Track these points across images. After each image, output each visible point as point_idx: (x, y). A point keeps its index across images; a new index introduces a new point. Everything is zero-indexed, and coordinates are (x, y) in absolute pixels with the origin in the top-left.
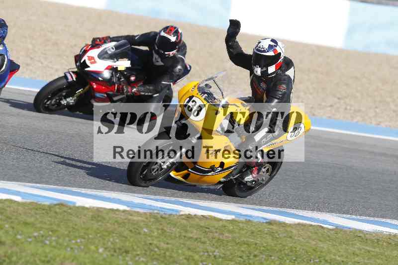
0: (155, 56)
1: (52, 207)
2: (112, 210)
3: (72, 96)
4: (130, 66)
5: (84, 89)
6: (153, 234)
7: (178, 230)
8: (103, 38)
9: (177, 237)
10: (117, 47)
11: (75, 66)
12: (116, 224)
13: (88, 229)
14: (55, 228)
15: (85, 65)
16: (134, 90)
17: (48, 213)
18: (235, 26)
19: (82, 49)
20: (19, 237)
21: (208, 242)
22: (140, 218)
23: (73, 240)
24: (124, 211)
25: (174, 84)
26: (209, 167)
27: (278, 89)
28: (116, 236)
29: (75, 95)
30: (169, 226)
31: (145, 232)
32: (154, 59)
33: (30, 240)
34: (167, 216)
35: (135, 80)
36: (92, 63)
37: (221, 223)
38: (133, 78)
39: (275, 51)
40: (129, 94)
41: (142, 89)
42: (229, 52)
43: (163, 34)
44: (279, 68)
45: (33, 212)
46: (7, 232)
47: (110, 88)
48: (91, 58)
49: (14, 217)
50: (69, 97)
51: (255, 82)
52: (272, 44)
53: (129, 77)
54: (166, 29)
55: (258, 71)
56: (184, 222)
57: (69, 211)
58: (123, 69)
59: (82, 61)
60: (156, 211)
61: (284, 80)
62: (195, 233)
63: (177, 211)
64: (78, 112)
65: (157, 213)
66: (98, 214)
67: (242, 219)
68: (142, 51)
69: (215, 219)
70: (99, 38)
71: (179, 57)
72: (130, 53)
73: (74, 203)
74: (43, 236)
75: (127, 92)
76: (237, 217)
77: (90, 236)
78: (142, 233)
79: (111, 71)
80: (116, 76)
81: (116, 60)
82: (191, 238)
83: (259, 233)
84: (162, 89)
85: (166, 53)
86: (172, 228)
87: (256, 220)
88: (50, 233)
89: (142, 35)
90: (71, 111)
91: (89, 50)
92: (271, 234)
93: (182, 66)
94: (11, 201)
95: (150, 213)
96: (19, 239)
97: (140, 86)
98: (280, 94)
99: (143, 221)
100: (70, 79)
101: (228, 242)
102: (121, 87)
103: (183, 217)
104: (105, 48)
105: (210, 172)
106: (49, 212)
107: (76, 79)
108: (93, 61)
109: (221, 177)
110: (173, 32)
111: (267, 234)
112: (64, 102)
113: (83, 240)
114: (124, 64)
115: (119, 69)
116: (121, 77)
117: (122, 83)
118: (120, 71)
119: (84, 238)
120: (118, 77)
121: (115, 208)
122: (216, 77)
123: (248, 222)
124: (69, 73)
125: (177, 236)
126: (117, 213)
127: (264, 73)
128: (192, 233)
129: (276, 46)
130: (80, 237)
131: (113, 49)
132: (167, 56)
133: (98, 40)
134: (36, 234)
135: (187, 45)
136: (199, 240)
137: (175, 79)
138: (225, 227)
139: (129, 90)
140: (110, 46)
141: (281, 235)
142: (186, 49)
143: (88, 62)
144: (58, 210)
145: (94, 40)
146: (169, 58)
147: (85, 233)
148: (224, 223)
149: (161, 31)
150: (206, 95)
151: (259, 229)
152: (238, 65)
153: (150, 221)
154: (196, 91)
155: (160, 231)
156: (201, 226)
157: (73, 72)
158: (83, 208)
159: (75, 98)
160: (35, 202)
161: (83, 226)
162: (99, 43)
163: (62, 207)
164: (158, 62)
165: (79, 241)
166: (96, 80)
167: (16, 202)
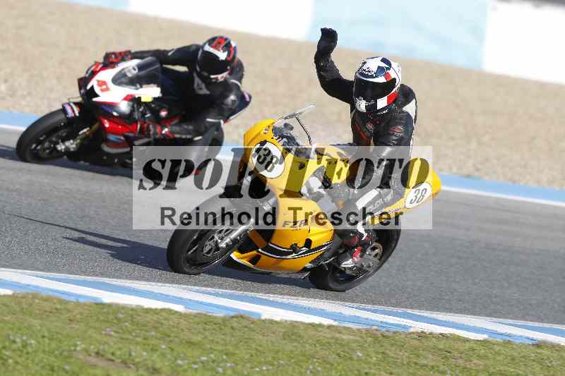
0: (197, 80)
1: (228, 320)
2: (313, 325)
3: (74, 138)
4: (160, 95)
5: (90, 128)
6: (369, 359)
7: (407, 354)
8: (120, 53)
9: (404, 365)
10: (140, 68)
11: (79, 95)
12: (317, 345)
13: (278, 352)
14: (231, 349)
15: (92, 93)
16: (166, 130)
17: (221, 329)
18: (329, 38)
19: (88, 70)
20: (180, 362)
21: (449, 372)
22: (351, 337)
23: (256, 367)
24: (329, 327)
25: (225, 122)
26: (289, 246)
27: (392, 132)
28: (317, 362)
29: (78, 137)
30: (393, 349)
31: (358, 356)
32: (195, 86)
33: (195, 366)
34: (391, 334)
35: (166, 115)
36: (102, 90)
37: (467, 345)
38: (163, 114)
39: (387, 76)
40: (157, 136)
41: (177, 129)
42: (320, 77)
43: (208, 48)
44: (393, 101)
45: (200, 327)
46: (163, 355)
47: (130, 127)
48: (101, 83)
49: (173, 335)
50: (69, 140)
51: (358, 120)
52: (383, 65)
53: (159, 112)
54: (212, 42)
55: (362, 105)
56: (416, 343)
57: (252, 326)
58: (149, 100)
59: (89, 87)
60: (375, 327)
61: (401, 119)
62: (430, 360)
63: (405, 327)
64: (82, 162)
65: (376, 330)
66: (292, 331)
67: (499, 339)
68: (178, 72)
69: (459, 339)
70: (114, 53)
71: (232, 83)
72: (160, 75)
73: (259, 315)
74: (213, 361)
75: (155, 133)
76: (490, 336)
77: (282, 362)
78: (355, 357)
79: (131, 103)
80: (138, 109)
81: (138, 86)
82: (426, 366)
83: (523, 359)
84: (207, 129)
85: (212, 77)
86: (398, 352)
87: (517, 342)
88: (225, 357)
89: (179, 50)
90: (73, 159)
91: (99, 71)
92: (540, 361)
93: (236, 95)
94: (169, 311)
95: (367, 330)
96: (180, 366)
97: (175, 125)
98: (395, 140)
99: (357, 341)
100: (70, 114)
101: (478, 371)
102: (146, 125)
103: (415, 336)
104: (123, 69)
105: (291, 253)
106: (223, 327)
107: (79, 113)
108: (104, 87)
109: (306, 261)
110: (222, 46)
111: (534, 361)
112: (61, 147)
113: (271, 368)
114: (150, 93)
115: (143, 100)
116: (146, 111)
117: (147, 121)
118: (145, 103)
119: (273, 365)
120: (142, 112)
121: (317, 322)
122: (300, 113)
123: (507, 343)
124: (70, 105)
125: (405, 363)
126: (320, 329)
127: (372, 108)
128: (426, 358)
129: (389, 69)
130: (266, 363)
131: (135, 70)
132: (214, 81)
133: (113, 56)
134: (204, 358)
135: (245, 65)
136: (436, 369)
137: (226, 114)
138: (474, 350)
139: (158, 131)
140: (130, 66)
141: (554, 363)
142: (243, 71)
143: (97, 90)
144: (235, 325)
145: (107, 56)
146: (216, 83)
147: (274, 358)
148: (472, 344)
149: (205, 44)
150: (285, 140)
151: (522, 354)
152: (333, 96)
153: (366, 341)
154: (271, 134)
155: (380, 356)
156: (440, 350)
157: (75, 103)
158: (272, 322)
159: (79, 141)
160: (204, 313)
161: (271, 348)
162: (115, 61)
163: (242, 320)
164: (201, 89)
165: (264, 368)
166: (109, 116)
167: (176, 312)
